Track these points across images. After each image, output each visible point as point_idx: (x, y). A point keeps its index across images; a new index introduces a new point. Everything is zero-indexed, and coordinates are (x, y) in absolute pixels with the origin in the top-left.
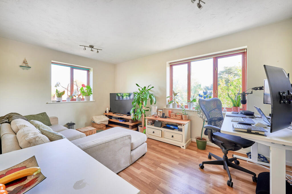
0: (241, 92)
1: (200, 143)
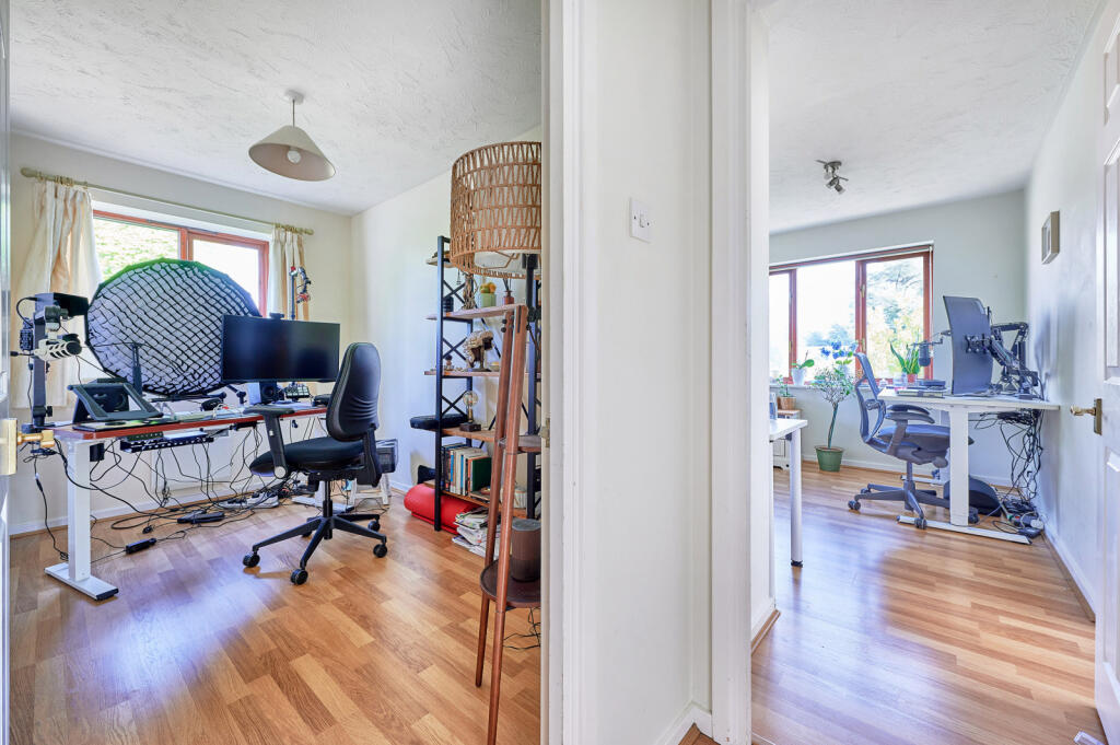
0: (921, 340)
1: (827, 457)
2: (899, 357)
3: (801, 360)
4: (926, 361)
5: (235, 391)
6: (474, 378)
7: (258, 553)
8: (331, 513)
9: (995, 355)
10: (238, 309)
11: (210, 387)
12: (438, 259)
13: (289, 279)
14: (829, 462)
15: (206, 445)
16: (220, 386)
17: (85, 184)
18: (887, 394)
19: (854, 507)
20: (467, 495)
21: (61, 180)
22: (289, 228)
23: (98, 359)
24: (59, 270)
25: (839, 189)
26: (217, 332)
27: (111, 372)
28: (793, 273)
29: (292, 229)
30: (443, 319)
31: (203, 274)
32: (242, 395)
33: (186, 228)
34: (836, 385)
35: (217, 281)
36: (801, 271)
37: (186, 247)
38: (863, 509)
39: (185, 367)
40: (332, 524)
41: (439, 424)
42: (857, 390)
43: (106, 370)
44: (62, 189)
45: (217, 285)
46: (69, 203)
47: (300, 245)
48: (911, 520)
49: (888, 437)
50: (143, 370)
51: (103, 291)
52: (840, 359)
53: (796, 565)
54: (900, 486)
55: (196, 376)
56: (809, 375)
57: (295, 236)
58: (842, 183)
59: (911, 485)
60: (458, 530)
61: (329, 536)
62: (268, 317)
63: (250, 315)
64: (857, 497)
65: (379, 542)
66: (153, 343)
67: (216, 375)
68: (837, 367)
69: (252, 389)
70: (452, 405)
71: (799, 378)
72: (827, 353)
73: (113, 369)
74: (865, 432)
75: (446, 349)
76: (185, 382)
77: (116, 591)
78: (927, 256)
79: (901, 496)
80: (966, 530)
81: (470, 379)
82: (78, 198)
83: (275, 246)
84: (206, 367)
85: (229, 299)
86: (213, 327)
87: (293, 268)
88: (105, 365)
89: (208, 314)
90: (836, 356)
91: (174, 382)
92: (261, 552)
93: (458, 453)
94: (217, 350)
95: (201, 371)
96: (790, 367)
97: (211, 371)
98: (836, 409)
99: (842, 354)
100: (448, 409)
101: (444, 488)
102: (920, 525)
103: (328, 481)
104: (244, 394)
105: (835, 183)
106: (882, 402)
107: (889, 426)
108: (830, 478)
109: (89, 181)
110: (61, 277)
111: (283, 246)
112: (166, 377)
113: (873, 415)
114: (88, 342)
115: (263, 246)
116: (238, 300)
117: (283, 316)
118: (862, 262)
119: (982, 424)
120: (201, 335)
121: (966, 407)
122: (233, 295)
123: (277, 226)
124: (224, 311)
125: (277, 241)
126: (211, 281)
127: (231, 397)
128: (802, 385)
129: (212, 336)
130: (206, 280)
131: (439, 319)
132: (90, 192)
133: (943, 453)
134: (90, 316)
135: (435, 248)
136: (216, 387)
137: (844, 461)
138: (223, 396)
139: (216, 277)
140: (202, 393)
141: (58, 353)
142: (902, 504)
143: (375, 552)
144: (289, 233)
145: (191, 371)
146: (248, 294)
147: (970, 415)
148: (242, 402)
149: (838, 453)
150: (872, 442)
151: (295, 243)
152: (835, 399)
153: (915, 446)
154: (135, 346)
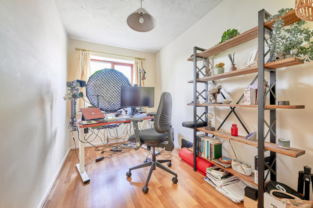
5: (125, 110)
6: (209, 107)
7: (131, 172)
8: (155, 161)
10: (125, 84)
11: (118, 109)
12: (194, 57)
13: (139, 73)
15: (116, 127)
16: (120, 109)
17: (89, 51)
20: (211, 160)
21: (83, 50)
22: (138, 59)
23: (89, 100)
24: (83, 75)
26: (120, 91)
27: (92, 104)
29: (140, 59)
30: (196, 81)
31: (116, 73)
32: (126, 111)
33: (113, 62)
35: (119, 75)
37: (113, 66)
39: (111, 103)
40: (156, 164)
41: (195, 126)
43: (91, 104)
44: (83, 52)
45: (119, 76)
46: (85, 56)
47: (142, 64)
50: (100, 104)
51: (90, 79)
55: (114, 105)
57: (140, 61)
60: (207, 175)
61: (155, 169)
62: (133, 86)
63: (128, 85)
65: (174, 176)
66: (103, 95)
67: (119, 105)
69: (129, 109)
70: (200, 118)
73: (93, 103)
75: (198, 94)
76: (111, 108)
77: (89, 180)
81: (207, 107)
82: (87, 54)
83: (135, 64)
84: (117, 102)
85: (122, 81)
86: (118, 90)
87: (140, 70)
88: (91, 102)
89: (117, 86)
91: (108, 107)
92: (132, 172)
93: (206, 140)
94: (119, 97)
95: (115, 104)
97: (118, 104)
100: (198, 120)
101: (199, 154)
103: (154, 147)
104: (127, 111)
109: (90, 50)
110: (83, 77)
111: (137, 64)
112: (106, 106)
114: (87, 95)
115: (132, 66)
116: (125, 81)
117: (138, 85)
120: (115, 92)
122: (124, 79)
123: (135, 58)
124: (121, 84)
125: (135, 63)
126: (118, 75)
127: (124, 112)
129: (118, 93)
130: (116, 75)
131: (195, 82)
132: (90, 53)
134: (87, 87)
135: (192, 53)
136: (119, 109)
138: (121, 112)
139: (119, 73)
140: (115, 111)
141: (70, 98)
143: (173, 181)
144: (139, 60)
145: (113, 104)
146: (128, 79)
148: (126, 114)
151: (140, 63)
154: (98, 96)
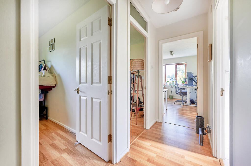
0: (185, 78)
1: (171, 97)
2: (182, 81)
3: (167, 81)
4: (185, 81)
9: (193, 80)
14: (171, 98)
18: (179, 86)
19: (175, 103)
25: (172, 55)
28: (165, 66)
34: (172, 85)
36: (166, 66)
38: (176, 104)
42: (175, 86)
48: (182, 104)
49: (179, 92)
52: (173, 81)
53: (166, 109)
54: (181, 100)
56: (168, 83)
58: (173, 54)
59: (182, 100)
64: (175, 102)
68: (172, 82)
71: (166, 84)
72: (171, 80)
74: (176, 92)
78: (186, 64)
79: (181, 101)
80: (189, 105)
90: (172, 80)
96: (165, 82)
98: (172, 89)
99: (173, 80)
102: (183, 105)
105: (172, 54)
106: (179, 87)
107: (179, 91)
108: (171, 100)
113: (177, 89)
118: (176, 65)
119: (193, 91)
121: (189, 88)
128: (167, 85)
133: (187, 94)
137: (173, 97)
142: (181, 102)
147: (190, 89)
149: (172, 96)
150: (177, 93)
152: (172, 87)
153: (183, 94)
